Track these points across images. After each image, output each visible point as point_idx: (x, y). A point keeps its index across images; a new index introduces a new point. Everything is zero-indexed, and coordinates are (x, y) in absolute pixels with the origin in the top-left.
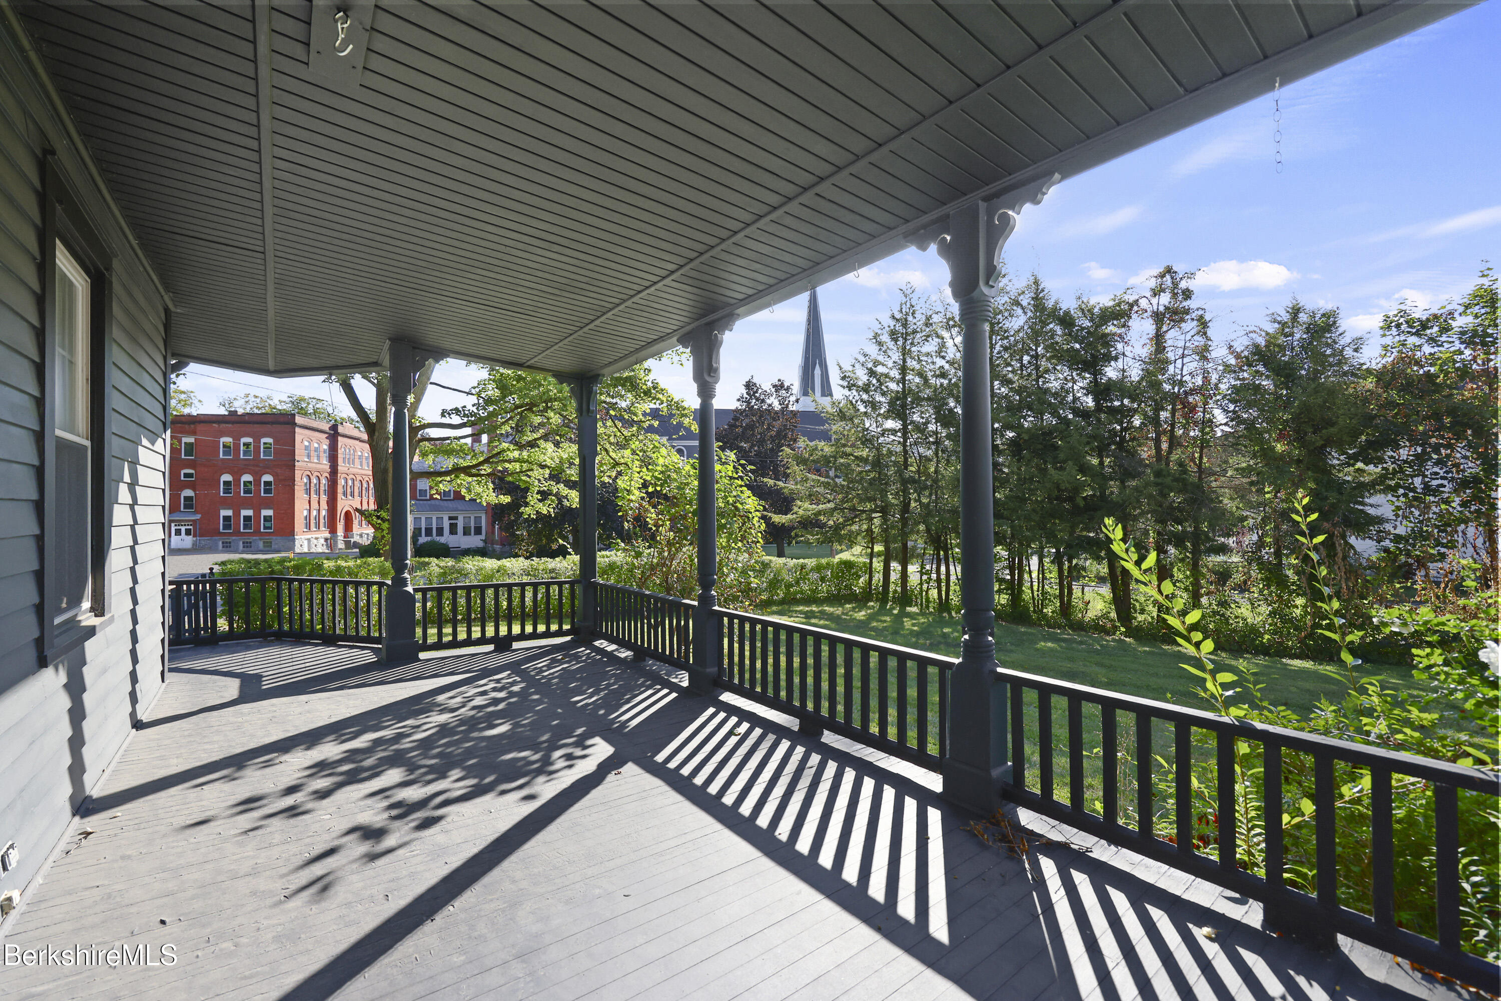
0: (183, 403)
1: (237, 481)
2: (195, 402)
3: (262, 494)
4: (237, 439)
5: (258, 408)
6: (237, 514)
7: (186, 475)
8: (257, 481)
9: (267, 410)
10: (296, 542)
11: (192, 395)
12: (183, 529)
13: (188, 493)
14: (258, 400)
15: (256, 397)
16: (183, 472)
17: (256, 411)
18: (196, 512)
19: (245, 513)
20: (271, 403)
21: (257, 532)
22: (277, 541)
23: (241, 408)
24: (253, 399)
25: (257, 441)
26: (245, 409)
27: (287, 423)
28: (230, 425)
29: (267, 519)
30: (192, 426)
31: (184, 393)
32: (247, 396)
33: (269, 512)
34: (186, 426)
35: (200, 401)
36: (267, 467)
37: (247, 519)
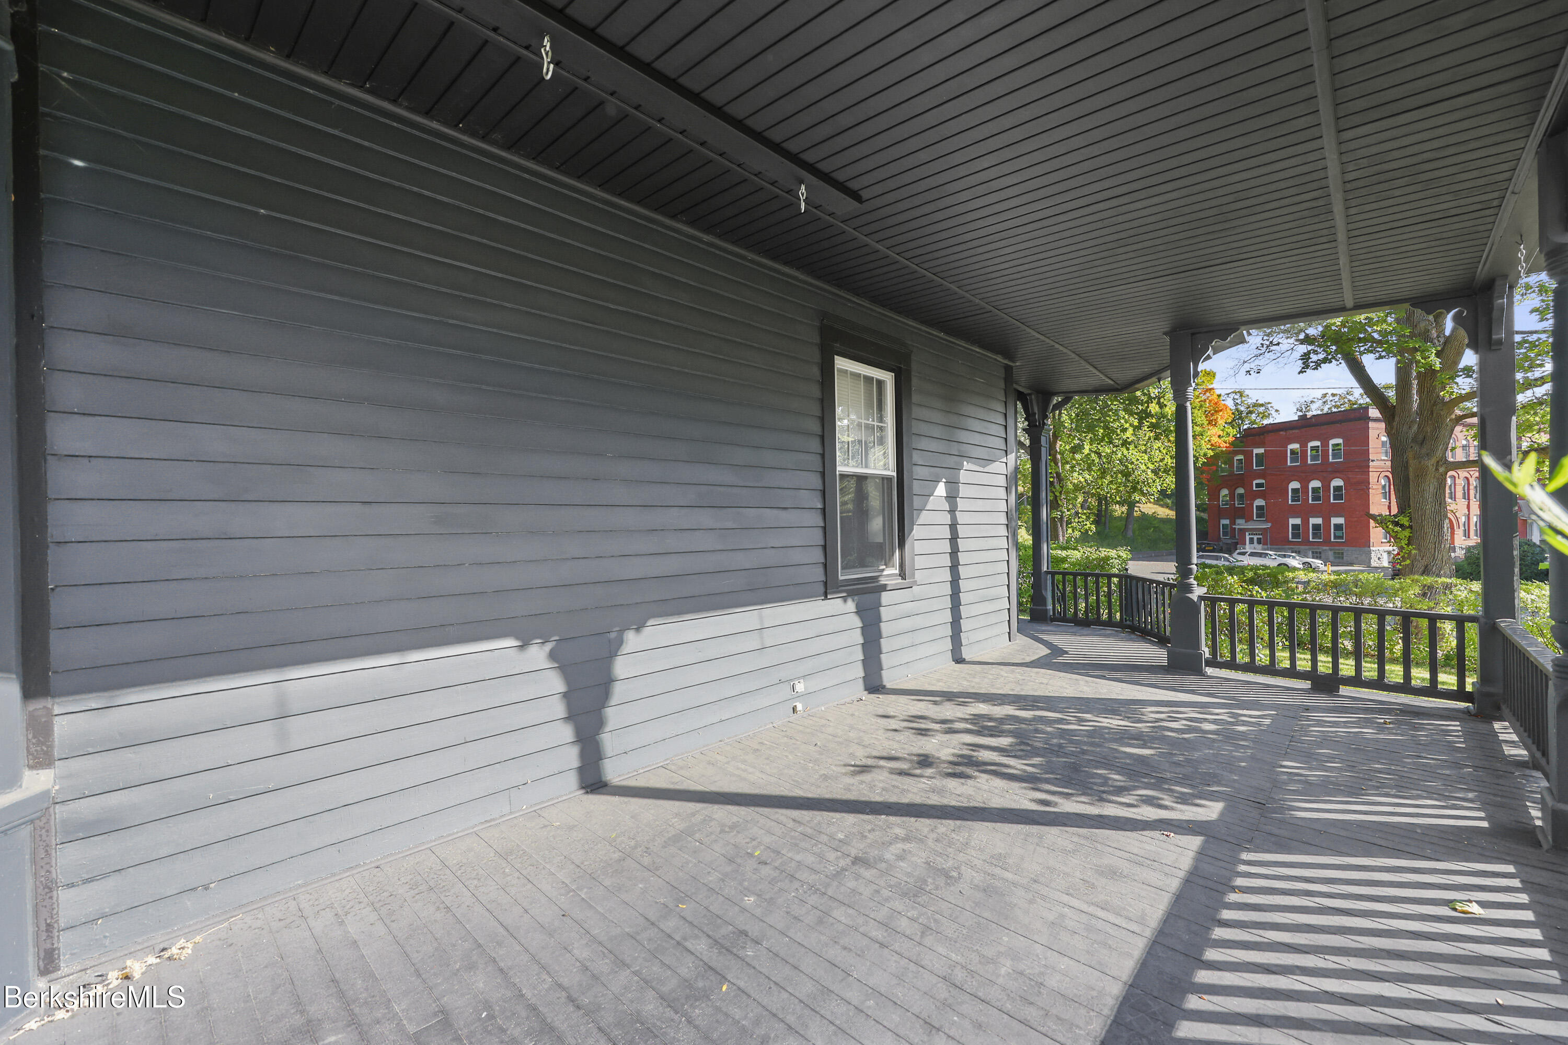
0: (1261, 416)
1: (1305, 487)
2: (1273, 412)
3: (1332, 501)
4: (1304, 445)
5: (1335, 407)
6: (1306, 522)
7: (1258, 485)
8: (1326, 487)
9: (1347, 407)
10: (1373, 555)
11: (1269, 405)
12: (1255, 537)
13: (1259, 502)
14: (1337, 398)
15: (1333, 395)
16: (1254, 482)
17: (1334, 410)
18: (1266, 521)
19: (1314, 521)
20: (1351, 398)
21: (1327, 542)
22: (1350, 553)
23: (1315, 410)
24: (1331, 398)
25: (1325, 444)
26: (1322, 410)
27: (1360, 419)
28: (1297, 431)
29: (1338, 527)
30: (1262, 437)
31: (1262, 405)
32: (1325, 395)
33: (1340, 520)
34: (1257, 438)
35: (1277, 411)
36: (1336, 471)
37: (1316, 527)
